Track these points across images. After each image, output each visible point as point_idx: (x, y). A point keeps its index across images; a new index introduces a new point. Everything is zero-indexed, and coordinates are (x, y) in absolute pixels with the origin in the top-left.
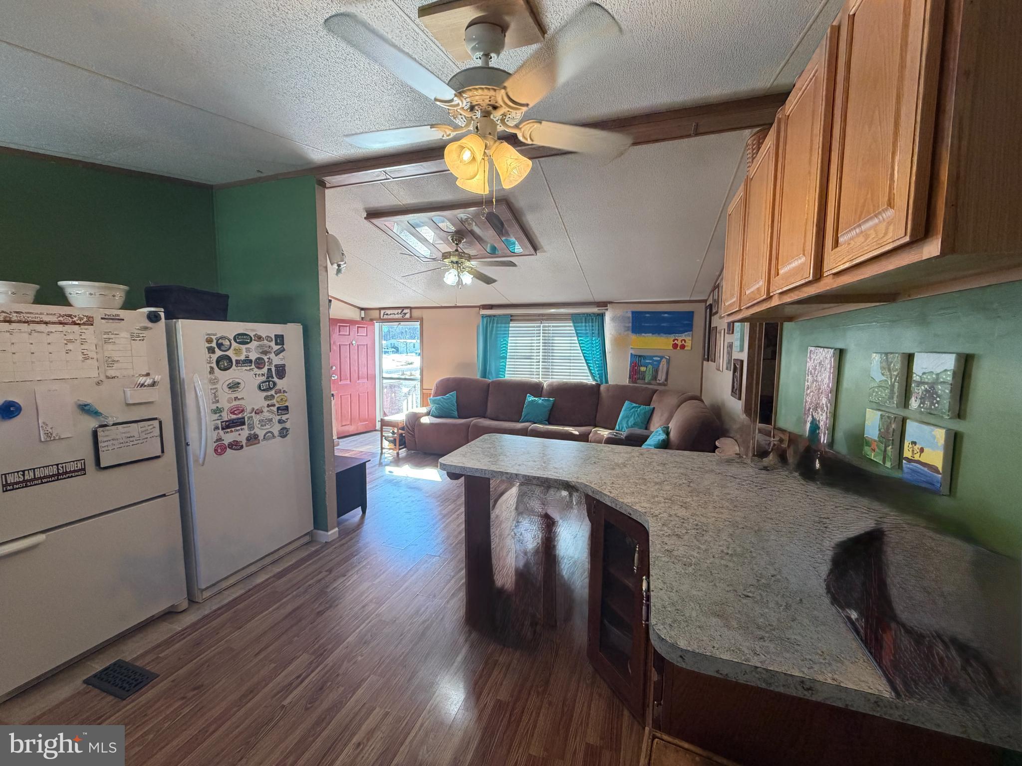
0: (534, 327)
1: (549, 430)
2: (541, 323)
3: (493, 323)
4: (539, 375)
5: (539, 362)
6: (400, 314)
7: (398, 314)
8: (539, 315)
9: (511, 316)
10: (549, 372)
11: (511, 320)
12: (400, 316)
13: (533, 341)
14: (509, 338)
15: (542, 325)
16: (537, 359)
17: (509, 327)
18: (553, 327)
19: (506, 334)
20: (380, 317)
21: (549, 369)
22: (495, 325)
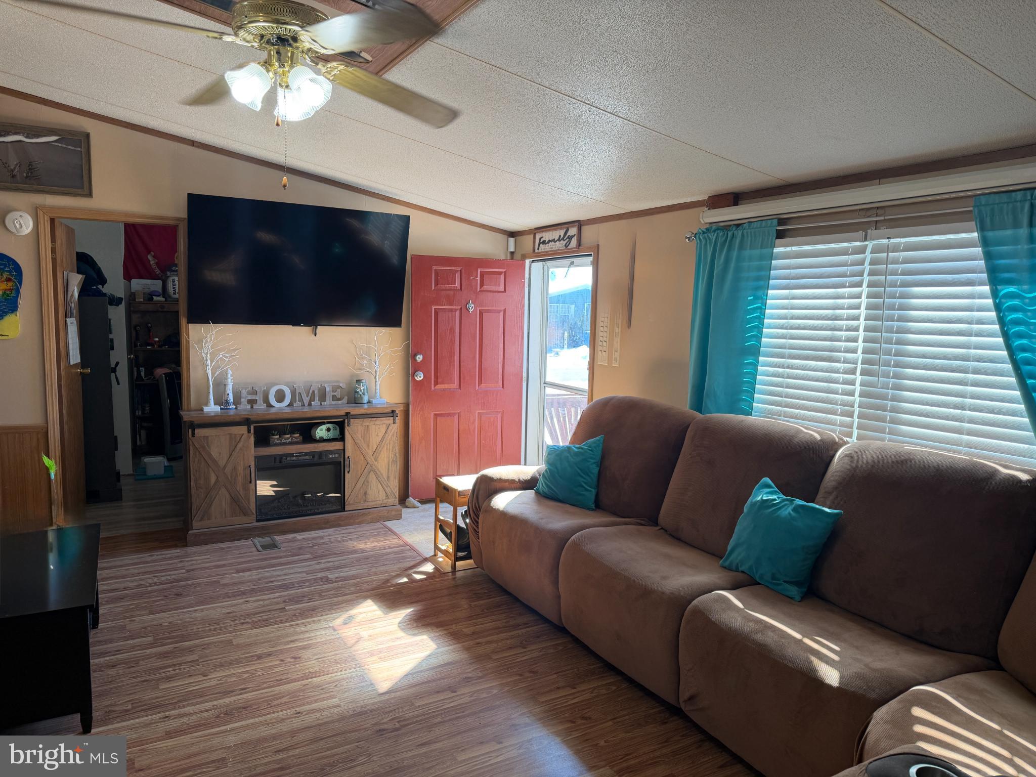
0: (845, 252)
1: (769, 639)
2: (866, 239)
3: (730, 249)
4: (851, 415)
5: (853, 372)
6: (563, 239)
7: (559, 240)
8: (866, 210)
9: (782, 222)
10: (883, 408)
11: (780, 235)
12: (560, 245)
13: (840, 301)
14: (770, 292)
15: (870, 244)
16: (846, 361)
17: (771, 257)
18: (909, 248)
19: (762, 282)
20: (534, 251)
21: (883, 397)
22: (735, 254)
